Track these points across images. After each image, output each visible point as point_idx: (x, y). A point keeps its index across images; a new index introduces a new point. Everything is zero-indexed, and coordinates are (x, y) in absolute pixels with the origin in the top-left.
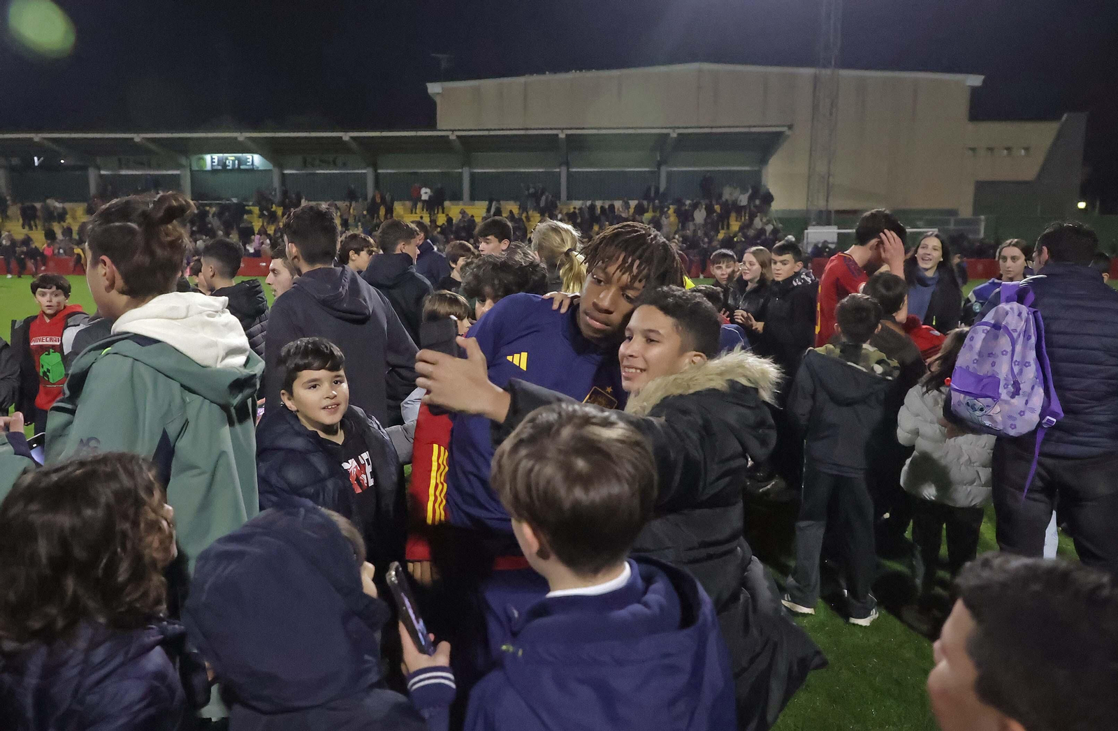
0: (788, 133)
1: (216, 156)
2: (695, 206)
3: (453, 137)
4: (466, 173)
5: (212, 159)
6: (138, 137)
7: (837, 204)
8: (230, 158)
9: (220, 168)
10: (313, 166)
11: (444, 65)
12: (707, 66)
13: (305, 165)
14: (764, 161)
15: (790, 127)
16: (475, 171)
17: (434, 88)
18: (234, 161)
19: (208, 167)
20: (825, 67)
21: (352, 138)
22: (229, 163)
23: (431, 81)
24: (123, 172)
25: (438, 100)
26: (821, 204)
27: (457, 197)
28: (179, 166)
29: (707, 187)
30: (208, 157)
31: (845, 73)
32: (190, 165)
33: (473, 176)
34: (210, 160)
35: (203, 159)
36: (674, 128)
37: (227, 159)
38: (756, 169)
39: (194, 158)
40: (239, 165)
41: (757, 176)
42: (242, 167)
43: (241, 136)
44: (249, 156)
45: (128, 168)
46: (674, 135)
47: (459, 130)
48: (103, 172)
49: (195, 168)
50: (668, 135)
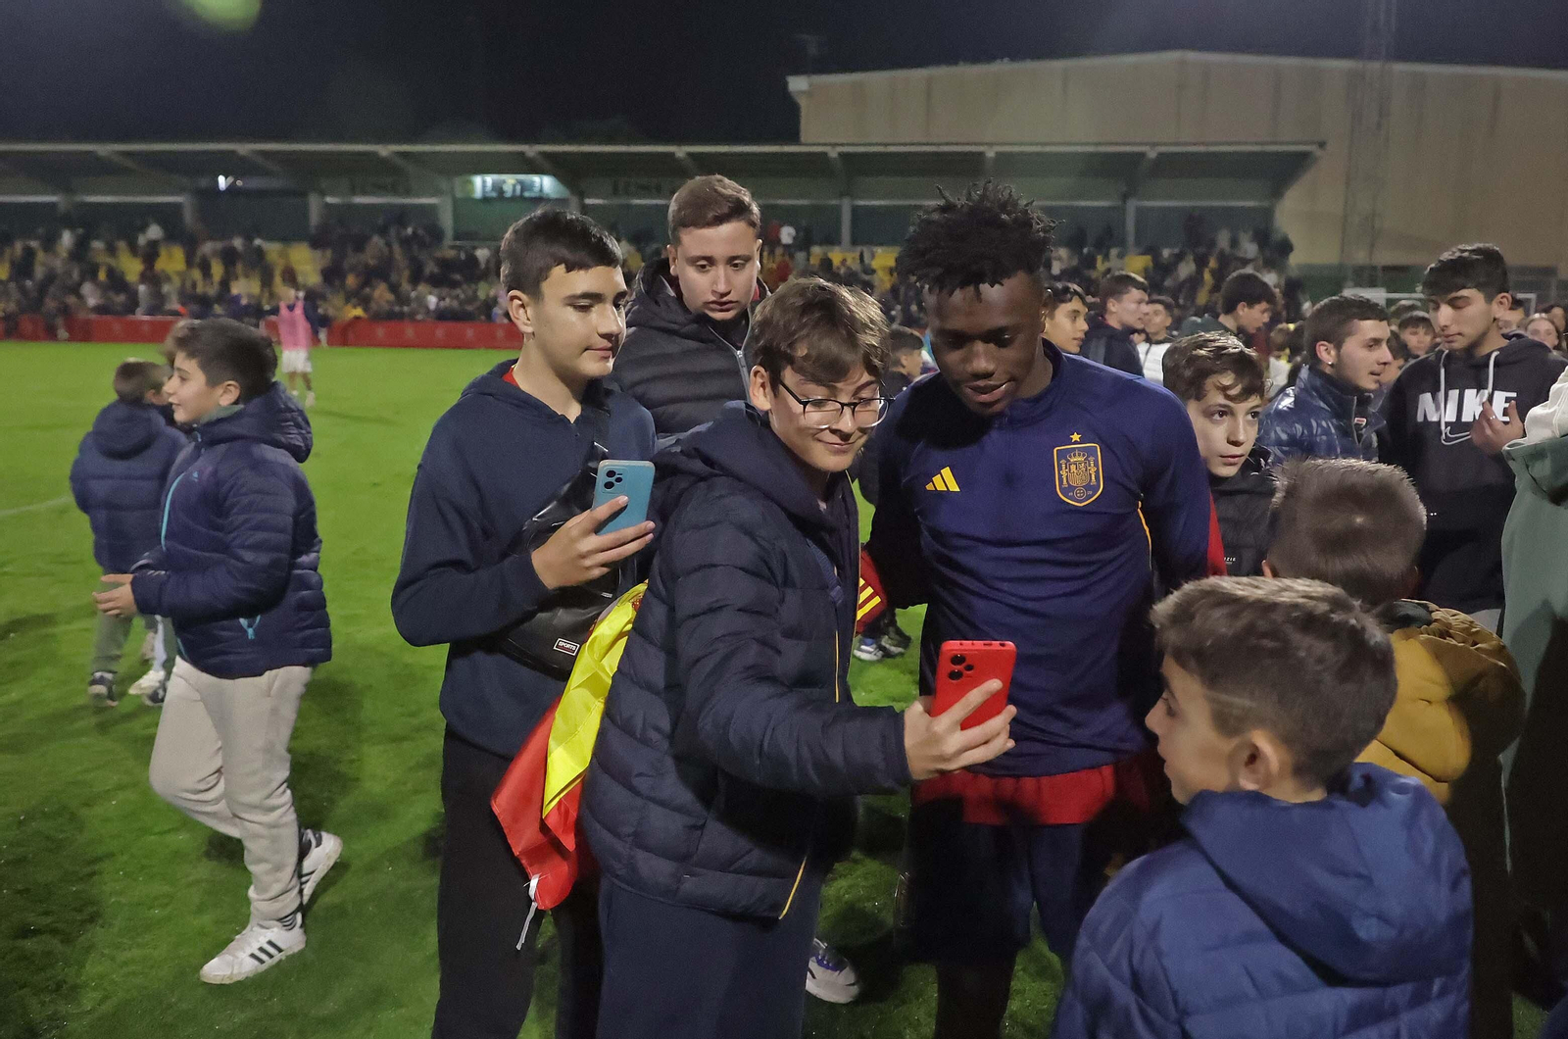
0: (1318, 152)
1: (490, 179)
2: (1179, 258)
3: (833, 153)
4: (846, 206)
5: (484, 182)
6: (384, 150)
7: (1385, 257)
8: (510, 182)
9: (494, 195)
10: (628, 194)
11: (813, 50)
12: (1191, 56)
13: (615, 192)
14: (1277, 193)
15: (1322, 145)
16: (861, 203)
17: (797, 84)
18: (514, 186)
19: (478, 193)
20: (1370, 58)
21: (690, 154)
22: (508, 188)
23: (792, 75)
24: (359, 200)
25: (803, 102)
26: (1360, 257)
27: (832, 240)
28: (437, 192)
29: (1195, 232)
30: (478, 180)
31: (1400, 67)
32: (452, 188)
33: (855, 210)
34: (481, 184)
35: (471, 183)
36: (1154, 145)
37: (504, 182)
38: (1266, 204)
39: (458, 181)
40: (522, 190)
41: (1268, 214)
42: (527, 194)
43: (531, 150)
44: (536, 179)
45: (364, 193)
46: (1152, 154)
47: (842, 145)
48: (329, 200)
49: (459, 195)
50: (1142, 155)
